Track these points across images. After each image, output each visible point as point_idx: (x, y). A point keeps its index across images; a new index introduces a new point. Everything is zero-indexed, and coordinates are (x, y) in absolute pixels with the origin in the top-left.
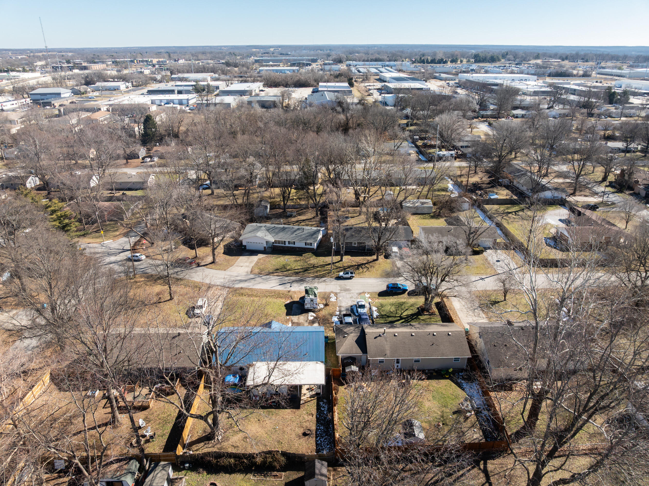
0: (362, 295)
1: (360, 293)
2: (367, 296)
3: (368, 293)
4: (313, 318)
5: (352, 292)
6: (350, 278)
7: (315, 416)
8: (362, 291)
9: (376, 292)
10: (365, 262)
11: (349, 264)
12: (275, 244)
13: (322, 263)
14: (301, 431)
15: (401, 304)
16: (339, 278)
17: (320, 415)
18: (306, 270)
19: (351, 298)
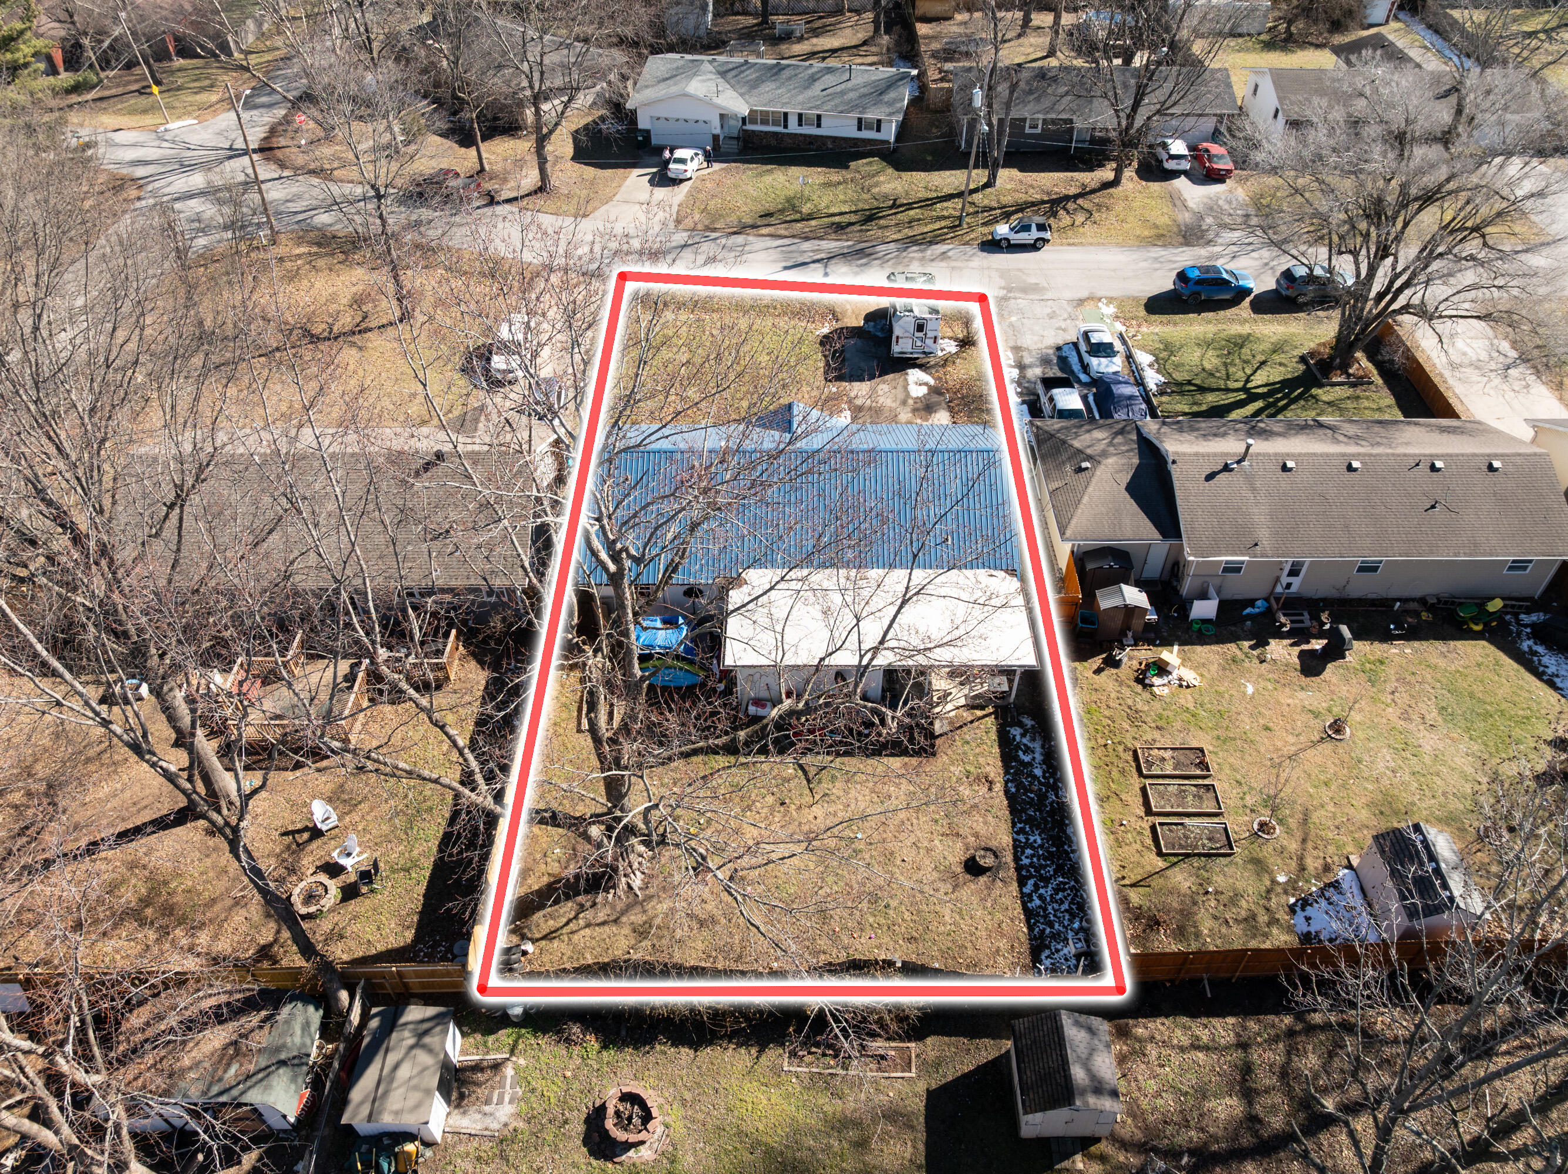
0: (1089, 307)
1: (1081, 302)
2: (1110, 310)
3: (1110, 300)
4: (924, 390)
5: (1049, 295)
6: (1034, 247)
7: (999, 787)
8: (1084, 294)
9: (1135, 299)
10: (1073, 191)
11: (1022, 197)
12: (749, 127)
13: (923, 194)
14: (955, 855)
15: (1239, 343)
16: (993, 245)
17: (1019, 785)
18: (870, 217)
19: (1052, 316)
